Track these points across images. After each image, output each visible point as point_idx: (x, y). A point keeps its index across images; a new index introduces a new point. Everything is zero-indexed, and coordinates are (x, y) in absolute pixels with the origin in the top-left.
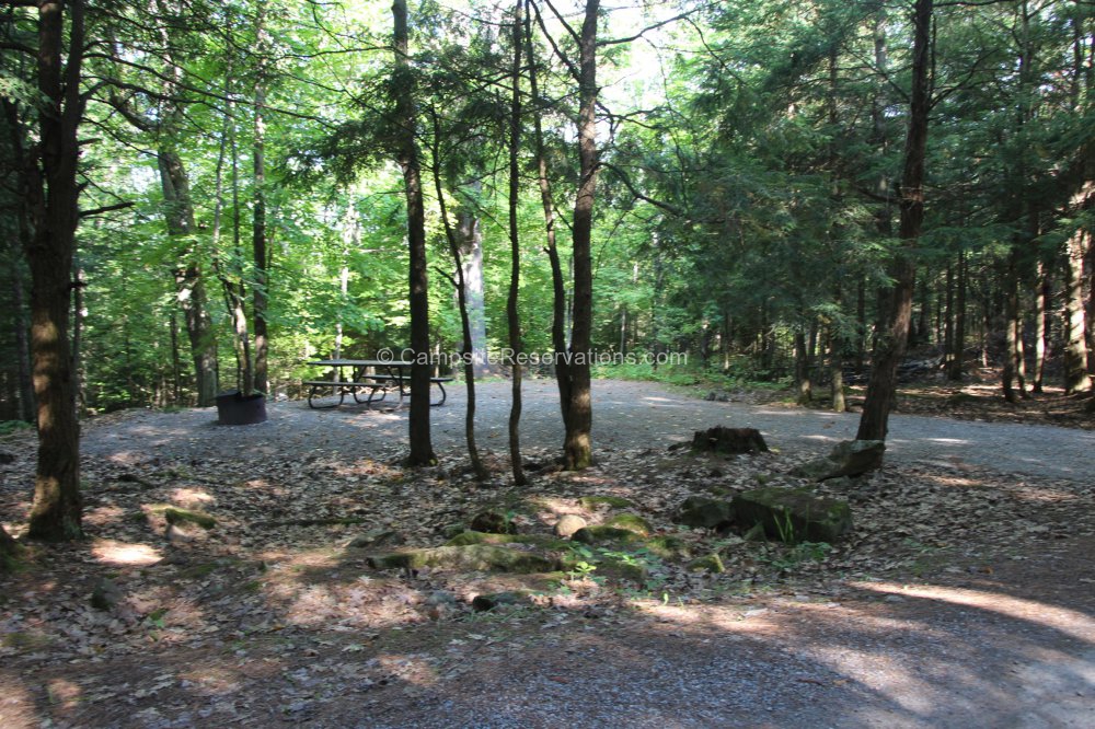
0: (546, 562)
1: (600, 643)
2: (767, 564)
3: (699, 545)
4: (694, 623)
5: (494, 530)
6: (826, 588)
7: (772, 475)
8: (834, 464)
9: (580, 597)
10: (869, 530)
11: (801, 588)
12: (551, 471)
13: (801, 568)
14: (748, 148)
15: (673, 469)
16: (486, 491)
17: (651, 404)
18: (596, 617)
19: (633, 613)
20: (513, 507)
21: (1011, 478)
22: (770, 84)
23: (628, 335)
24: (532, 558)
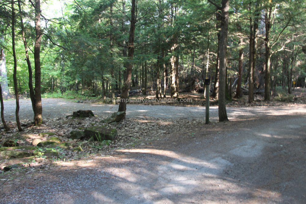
0: (29, 154)
1: (44, 175)
2: (95, 147)
3: (75, 144)
4: (73, 166)
5: (11, 146)
6: (109, 152)
7: (95, 123)
8: (112, 119)
9: (40, 163)
10: (122, 136)
11: (103, 153)
12: (30, 126)
13: (103, 148)
14: (87, 31)
15: (67, 123)
16: (9, 134)
17: (61, 105)
18: (43, 168)
19: (55, 165)
20: (18, 138)
21: (158, 119)
22: (93, 13)
23: (54, 85)
24: (24, 153)
